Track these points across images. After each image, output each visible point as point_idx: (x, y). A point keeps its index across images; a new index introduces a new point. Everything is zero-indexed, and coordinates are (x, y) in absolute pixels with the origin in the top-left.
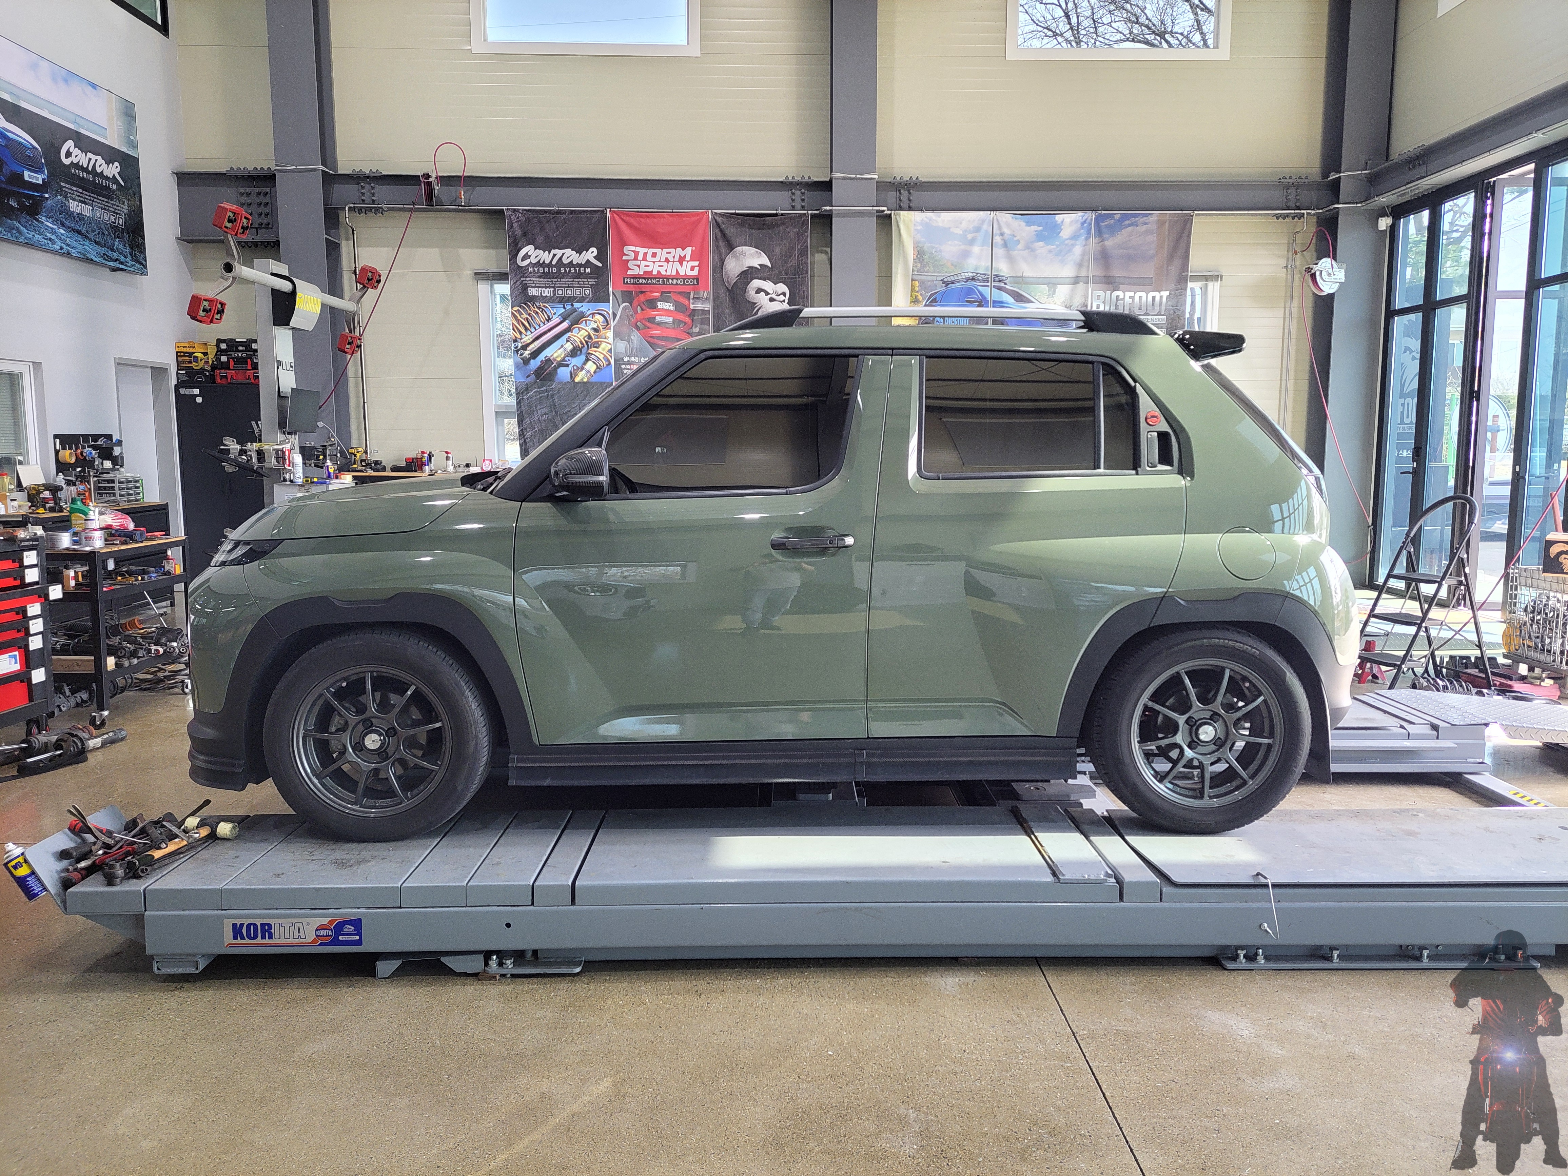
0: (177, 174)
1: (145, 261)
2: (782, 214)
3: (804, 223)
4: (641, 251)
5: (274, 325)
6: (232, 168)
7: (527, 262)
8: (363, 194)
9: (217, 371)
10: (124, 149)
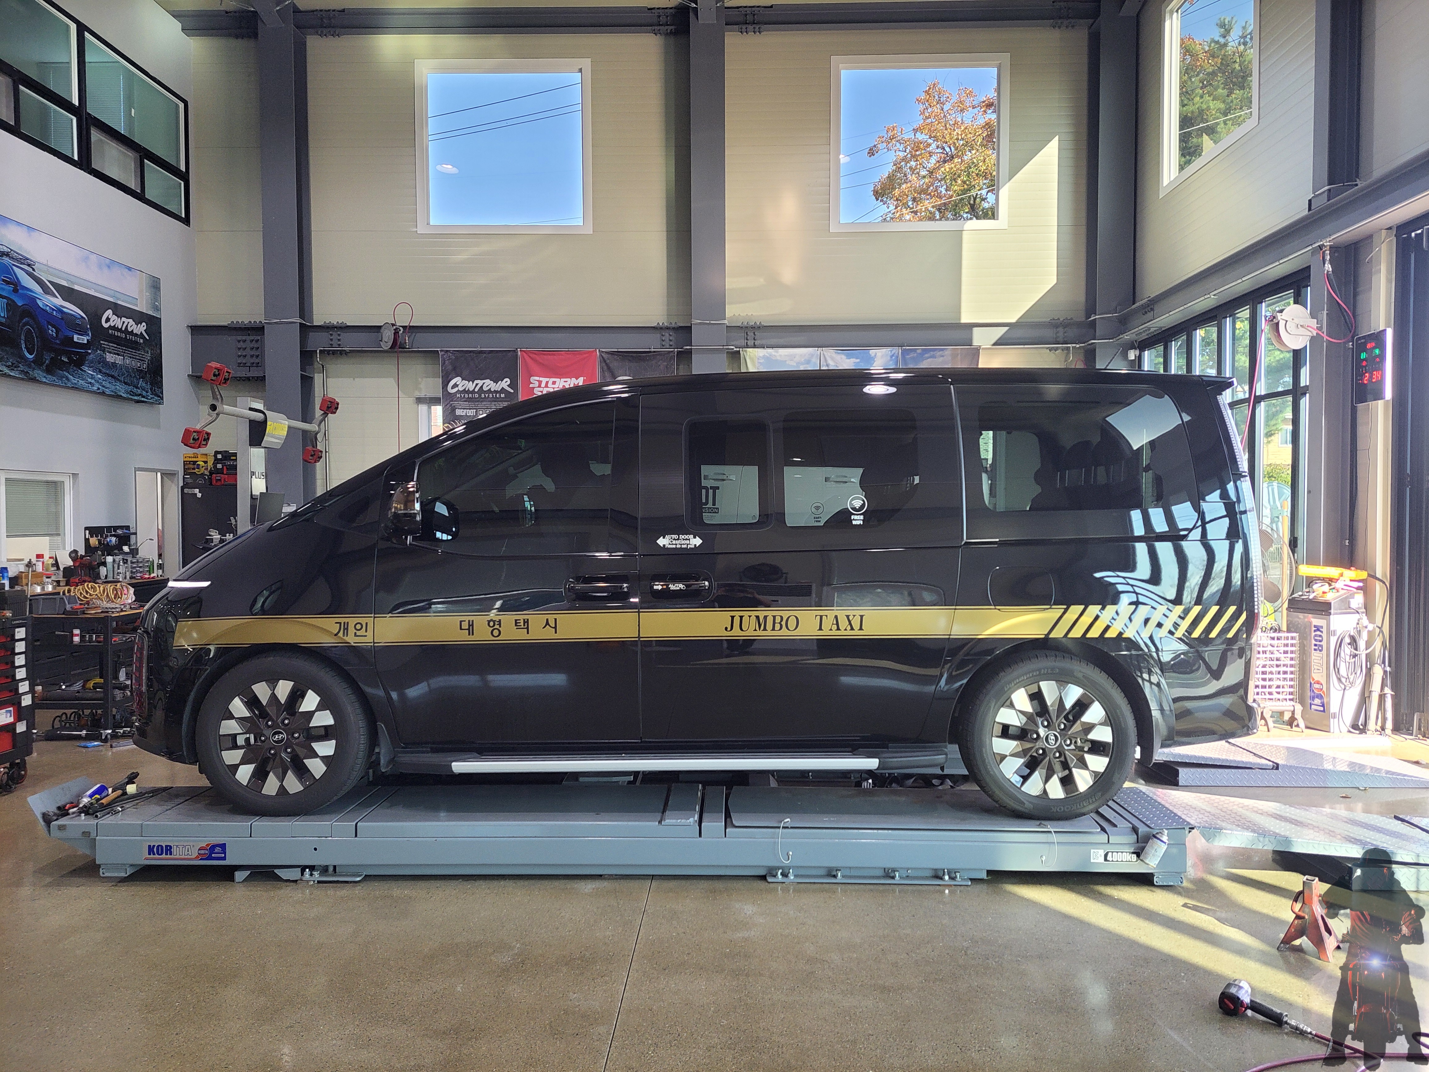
0: (191, 327)
1: (162, 394)
2: (654, 352)
3: (672, 358)
4: (544, 380)
5: (250, 445)
6: (233, 322)
7: (456, 390)
8: (331, 340)
9: (214, 475)
10: (150, 313)
